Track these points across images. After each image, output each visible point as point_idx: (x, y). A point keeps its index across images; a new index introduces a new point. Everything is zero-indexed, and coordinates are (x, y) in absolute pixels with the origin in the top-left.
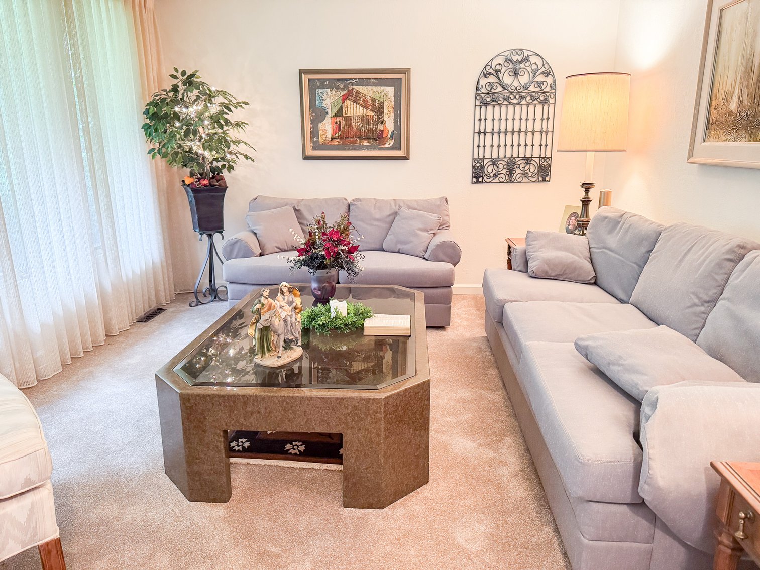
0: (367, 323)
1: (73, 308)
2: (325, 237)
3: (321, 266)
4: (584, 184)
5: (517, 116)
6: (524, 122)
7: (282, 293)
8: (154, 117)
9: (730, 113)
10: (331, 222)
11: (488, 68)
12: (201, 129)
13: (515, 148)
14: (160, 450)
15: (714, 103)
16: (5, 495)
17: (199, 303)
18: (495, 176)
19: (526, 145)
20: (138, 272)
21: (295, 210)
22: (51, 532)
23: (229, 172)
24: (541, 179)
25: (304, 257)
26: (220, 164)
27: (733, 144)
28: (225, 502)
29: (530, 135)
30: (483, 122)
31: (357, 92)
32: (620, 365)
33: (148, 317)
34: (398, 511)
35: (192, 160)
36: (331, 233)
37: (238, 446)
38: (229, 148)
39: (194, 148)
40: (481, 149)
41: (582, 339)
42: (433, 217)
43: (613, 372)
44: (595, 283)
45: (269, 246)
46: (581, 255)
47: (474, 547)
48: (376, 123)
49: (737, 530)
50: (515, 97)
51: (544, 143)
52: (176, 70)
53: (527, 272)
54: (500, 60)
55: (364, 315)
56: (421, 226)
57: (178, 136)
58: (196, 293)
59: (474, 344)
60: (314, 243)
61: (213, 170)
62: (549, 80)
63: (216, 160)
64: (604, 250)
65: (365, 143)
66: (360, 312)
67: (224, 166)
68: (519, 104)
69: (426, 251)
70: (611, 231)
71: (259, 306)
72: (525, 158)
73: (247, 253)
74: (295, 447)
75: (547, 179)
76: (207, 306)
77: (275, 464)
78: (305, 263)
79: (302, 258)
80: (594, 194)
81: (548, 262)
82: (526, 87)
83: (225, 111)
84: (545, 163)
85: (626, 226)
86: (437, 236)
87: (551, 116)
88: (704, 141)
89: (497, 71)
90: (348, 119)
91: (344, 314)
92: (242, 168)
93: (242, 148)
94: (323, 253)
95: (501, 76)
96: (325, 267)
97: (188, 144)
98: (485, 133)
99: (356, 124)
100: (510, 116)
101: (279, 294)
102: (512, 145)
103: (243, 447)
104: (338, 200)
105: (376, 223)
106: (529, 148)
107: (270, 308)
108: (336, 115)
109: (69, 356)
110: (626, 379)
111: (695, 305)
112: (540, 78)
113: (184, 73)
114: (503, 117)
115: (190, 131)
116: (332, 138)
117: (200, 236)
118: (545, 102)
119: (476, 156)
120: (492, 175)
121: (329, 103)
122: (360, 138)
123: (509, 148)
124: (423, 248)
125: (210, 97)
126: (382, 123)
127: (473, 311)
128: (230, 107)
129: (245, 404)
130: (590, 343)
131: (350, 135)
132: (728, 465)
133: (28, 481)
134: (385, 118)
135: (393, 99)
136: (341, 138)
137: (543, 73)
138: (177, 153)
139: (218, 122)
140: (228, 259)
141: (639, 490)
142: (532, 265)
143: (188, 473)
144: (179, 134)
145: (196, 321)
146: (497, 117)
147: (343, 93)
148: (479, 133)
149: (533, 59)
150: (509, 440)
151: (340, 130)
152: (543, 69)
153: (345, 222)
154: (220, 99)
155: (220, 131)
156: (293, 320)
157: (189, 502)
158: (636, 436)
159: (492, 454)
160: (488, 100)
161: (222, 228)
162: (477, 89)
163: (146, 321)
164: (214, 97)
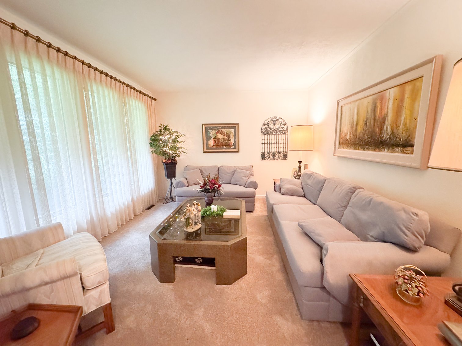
0: (225, 214)
1: (123, 207)
2: (210, 182)
3: (209, 192)
4: (299, 161)
5: (275, 138)
6: (278, 140)
7: (194, 205)
8: (153, 140)
9: (347, 140)
10: (212, 176)
11: (265, 123)
12: (169, 144)
13: (275, 149)
14: (150, 261)
15: (341, 136)
16: (91, 287)
17: (167, 203)
18: (269, 158)
19: (279, 148)
20: (146, 192)
21: (200, 170)
22: (107, 300)
23: (178, 157)
24: (284, 159)
25: (202, 189)
26: (175, 155)
27: (348, 150)
28: (173, 283)
29: (280, 144)
30: (264, 140)
31: (222, 131)
32: (314, 233)
33: (149, 208)
34: (236, 286)
35: (165, 154)
36: (212, 181)
37: (178, 260)
38: (178, 150)
39: (167, 150)
40: (264, 149)
41: (301, 222)
42: (248, 172)
43: (312, 235)
44: (304, 197)
45: (191, 183)
46: (299, 187)
47: (264, 301)
48: (228, 141)
49: (361, 302)
50: (274, 132)
51: (285, 147)
52: (161, 125)
53: (281, 192)
54: (269, 120)
55: (223, 211)
56: (244, 175)
57: (161, 146)
58: (166, 199)
59: (263, 218)
60: (206, 184)
61: (173, 157)
62: (286, 126)
63: (174, 154)
64: (307, 185)
65: (224, 147)
66: (222, 209)
67: (176, 155)
68: (276, 134)
69: (246, 184)
70: (309, 179)
71: (186, 210)
72: (278, 152)
73: (183, 186)
74: (199, 260)
75: (286, 159)
76: (169, 204)
77: (191, 267)
78: (203, 191)
79: (201, 189)
80: (302, 165)
81: (288, 189)
82: (278, 129)
83: (177, 138)
84: (285, 154)
85: (314, 177)
86: (250, 179)
87: (287, 138)
88: (339, 148)
89: (268, 124)
90: (218, 139)
91: (216, 210)
92: (182, 156)
93: (182, 149)
94: (209, 188)
95: (269, 125)
96: (210, 192)
97: (164, 149)
98: (265, 144)
99: (221, 141)
100: (273, 138)
101: (193, 205)
102: (274, 148)
103: (180, 260)
104: (215, 166)
105: (229, 174)
106: (280, 149)
107: (189, 211)
108: (214, 138)
109: (120, 224)
110: (317, 238)
111: (339, 208)
112: (282, 126)
113: (164, 126)
114: (271, 139)
115: (165, 145)
116: (213, 146)
117: (167, 179)
118: (284, 134)
119: (262, 151)
120: (268, 157)
121: (212, 134)
122: (222, 145)
123: (273, 149)
124: (245, 183)
125: (172, 133)
126: (230, 140)
127: (263, 205)
128: (179, 136)
129: (180, 247)
130: (303, 224)
131: (219, 145)
132: (355, 275)
133: (99, 282)
134: (231, 139)
135: (233, 133)
136: (216, 145)
137: (283, 124)
138: (160, 152)
139: (175, 141)
140: (176, 188)
141: (323, 283)
142: (283, 190)
143: (160, 272)
144: (162, 146)
145: (165, 209)
146: (269, 139)
147: (217, 131)
148: (263, 144)
149: (280, 120)
150: (275, 256)
151: (215, 143)
152: (283, 123)
153: (217, 176)
154: (176, 134)
155: (175, 144)
156: (198, 215)
157: (160, 283)
158: (321, 261)
159: (270, 262)
160: (265, 133)
161: (175, 176)
162: (262, 129)
163: (148, 210)
164: (174, 133)
